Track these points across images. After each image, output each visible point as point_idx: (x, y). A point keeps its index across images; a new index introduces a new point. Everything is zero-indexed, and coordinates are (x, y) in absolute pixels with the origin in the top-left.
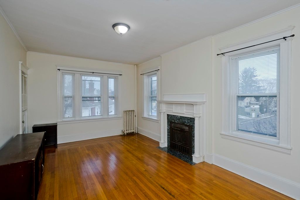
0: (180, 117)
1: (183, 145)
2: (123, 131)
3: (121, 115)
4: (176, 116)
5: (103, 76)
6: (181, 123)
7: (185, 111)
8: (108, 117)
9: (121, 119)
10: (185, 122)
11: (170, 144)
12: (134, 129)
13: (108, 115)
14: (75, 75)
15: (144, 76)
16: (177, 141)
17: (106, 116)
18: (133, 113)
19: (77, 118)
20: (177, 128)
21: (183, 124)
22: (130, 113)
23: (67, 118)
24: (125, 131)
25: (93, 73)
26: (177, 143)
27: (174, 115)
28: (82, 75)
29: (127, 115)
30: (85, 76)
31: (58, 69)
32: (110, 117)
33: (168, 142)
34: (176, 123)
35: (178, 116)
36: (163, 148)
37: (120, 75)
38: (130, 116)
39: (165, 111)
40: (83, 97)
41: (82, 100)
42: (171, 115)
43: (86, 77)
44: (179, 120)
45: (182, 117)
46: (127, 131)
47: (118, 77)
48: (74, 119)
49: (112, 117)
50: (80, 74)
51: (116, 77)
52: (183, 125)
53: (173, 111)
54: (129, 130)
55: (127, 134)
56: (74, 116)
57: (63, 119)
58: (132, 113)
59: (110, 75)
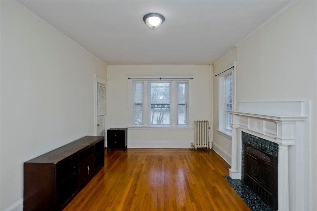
0: (258, 139)
1: (262, 186)
2: (193, 145)
3: (192, 125)
4: (253, 135)
5: (172, 81)
6: (260, 148)
7: (264, 130)
8: (177, 126)
9: (192, 130)
10: (266, 149)
11: (245, 177)
12: (207, 144)
13: (177, 124)
14: (144, 82)
15: (220, 77)
16: (254, 176)
17: (174, 126)
18: (207, 124)
19: (146, 126)
20: (253, 155)
21: (263, 150)
22: (202, 124)
23: (137, 124)
24: (195, 145)
25: (160, 79)
26: (254, 179)
27: (250, 135)
28: (150, 82)
29: (198, 126)
30: (153, 82)
31: (128, 78)
32: (179, 127)
33: (242, 173)
34: (253, 147)
35: (256, 137)
36: (233, 180)
37: (191, 78)
38: (202, 127)
39: (238, 126)
40: (151, 104)
41: (150, 107)
42: (247, 133)
43: (155, 84)
44: (258, 143)
45: (262, 139)
46: (197, 145)
47: (188, 81)
48: (143, 125)
49: (181, 127)
50: (148, 81)
51: (187, 81)
52: (262, 152)
53: (247, 127)
54: (201, 144)
55: (198, 149)
56: (143, 123)
57: (134, 125)
58: (204, 124)
59: (180, 80)
